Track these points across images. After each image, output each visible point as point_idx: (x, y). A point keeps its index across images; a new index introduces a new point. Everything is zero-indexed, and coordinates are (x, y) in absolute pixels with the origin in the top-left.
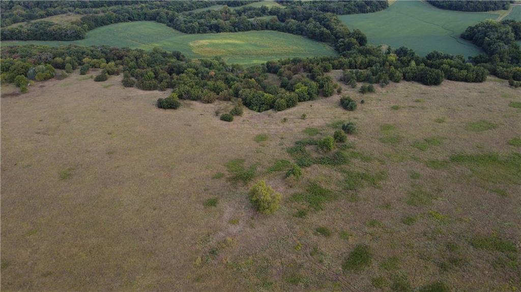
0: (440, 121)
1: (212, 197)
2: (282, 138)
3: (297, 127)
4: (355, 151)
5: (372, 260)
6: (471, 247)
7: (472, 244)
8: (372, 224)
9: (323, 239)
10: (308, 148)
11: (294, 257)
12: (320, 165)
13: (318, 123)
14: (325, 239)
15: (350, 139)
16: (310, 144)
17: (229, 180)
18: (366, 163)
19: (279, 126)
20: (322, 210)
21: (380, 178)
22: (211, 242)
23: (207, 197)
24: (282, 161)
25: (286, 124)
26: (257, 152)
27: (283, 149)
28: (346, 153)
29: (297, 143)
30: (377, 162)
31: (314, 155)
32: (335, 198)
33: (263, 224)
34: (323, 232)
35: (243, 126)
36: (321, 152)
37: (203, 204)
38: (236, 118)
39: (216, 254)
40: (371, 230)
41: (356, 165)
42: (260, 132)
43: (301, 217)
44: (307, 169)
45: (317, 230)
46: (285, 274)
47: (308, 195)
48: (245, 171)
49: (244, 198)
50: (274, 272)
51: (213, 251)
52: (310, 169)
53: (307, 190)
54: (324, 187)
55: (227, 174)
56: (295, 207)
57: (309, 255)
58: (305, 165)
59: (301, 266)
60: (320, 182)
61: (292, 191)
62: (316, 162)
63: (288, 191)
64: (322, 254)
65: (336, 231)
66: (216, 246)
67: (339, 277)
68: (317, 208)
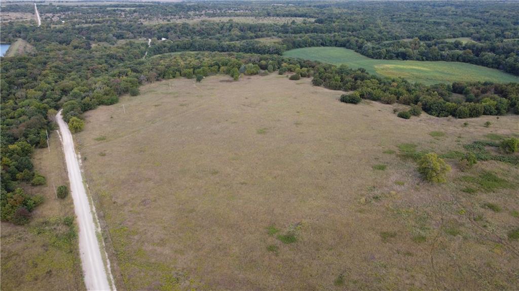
1: (381, 164)
2: (460, 137)
3: (477, 132)
9: (490, 212)
10: (486, 148)
11: (456, 217)
12: (498, 161)
13: (502, 132)
14: (493, 212)
16: (489, 145)
17: (397, 156)
19: (457, 128)
20: (494, 192)
22: (376, 192)
23: (376, 163)
24: (456, 152)
25: (466, 129)
26: (431, 143)
27: (459, 144)
29: (475, 142)
31: (493, 154)
32: (512, 187)
33: (429, 190)
34: (492, 207)
35: (419, 124)
36: (502, 151)
37: (372, 167)
38: (413, 118)
39: (380, 200)
42: (437, 130)
43: (469, 193)
44: (483, 162)
45: (485, 205)
46: (444, 226)
47: (480, 179)
48: (416, 153)
49: (412, 170)
50: (434, 222)
51: (377, 198)
52: (486, 162)
53: (480, 176)
54: (499, 177)
55: (398, 152)
56: (464, 185)
57: (472, 220)
58: (481, 159)
59: (462, 225)
60: (496, 173)
61: (463, 174)
62: (495, 158)
63: (459, 173)
64: (487, 222)
65: (507, 210)
66: (380, 195)
67: (503, 241)
68: (489, 190)
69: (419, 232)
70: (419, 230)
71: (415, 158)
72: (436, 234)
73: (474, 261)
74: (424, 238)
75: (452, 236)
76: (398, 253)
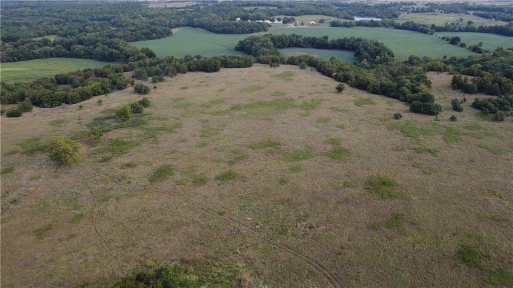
0: (221, 91)
1: (8, 167)
2: (80, 119)
3: (93, 111)
4: (152, 116)
5: (174, 171)
6: (250, 149)
7: (250, 147)
8: (173, 153)
9: (129, 170)
10: (106, 121)
11: (103, 185)
12: (120, 129)
13: (114, 106)
14: (131, 169)
15: (146, 110)
16: (109, 118)
17: (22, 153)
18: (163, 121)
19: (74, 112)
20: (126, 153)
21: (175, 127)
22: (11, 196)
24: (82, 132)
25: (81, 111)
26: (54, 131)
27: (81, 125)
28: (145, 118)
29: (95, 120)
30: (172, 119)
31: (114, 124)
32: (138, 144)
33: (68, 173)
34: (129, 165)
35: (34, 118)
36: (120, 120)
38: (25, 114)
39: (19, 202)
40: (172, 156)
41: (156, 124)
42: (55, 119)
43: (107, 161)
44: (108, 133)
45: (123, 166)
46: (95, 197)
47: (111, 147)
48: (42, 145)
49: (44, 161)
50: (85, 198)
51: (15, 201)
52: (111, 133)
53: (110, 145)
54: (126, 140)
55: (21, 150)
56: (99, 157)
57: (117, 182)
58: (105, 131)
59: (111, 189)
60: (122, 138)
61: (94, 149)
62: (117, 128)
63: (91, 149)
64: (129, 178)
65: (141, 163)
66: (17, 197)
67: (147, 187)
68: (121, 153)
69: (74, 213)
70: (73, 211)
71: (42, 150)
72: (91, 207)
73: (132, 213)
74: (81, 216)
75: (106, 202)
76: (61, 241)
